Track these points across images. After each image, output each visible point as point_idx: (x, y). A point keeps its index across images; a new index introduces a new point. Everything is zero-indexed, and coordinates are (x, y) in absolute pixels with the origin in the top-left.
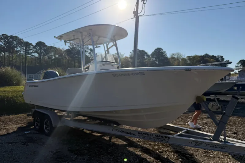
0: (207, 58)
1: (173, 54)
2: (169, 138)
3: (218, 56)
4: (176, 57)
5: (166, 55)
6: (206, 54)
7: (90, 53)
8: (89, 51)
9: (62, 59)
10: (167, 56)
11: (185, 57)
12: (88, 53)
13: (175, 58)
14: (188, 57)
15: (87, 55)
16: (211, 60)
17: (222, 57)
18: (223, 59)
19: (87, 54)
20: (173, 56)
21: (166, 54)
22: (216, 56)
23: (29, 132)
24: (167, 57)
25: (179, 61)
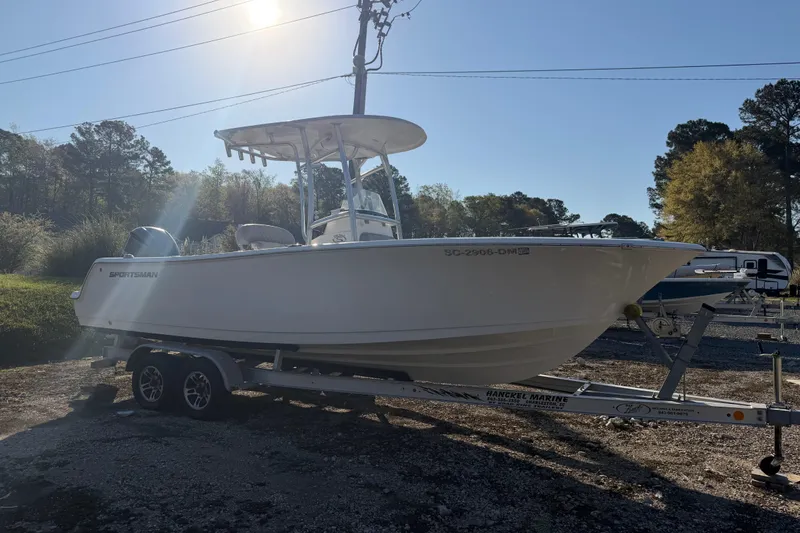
0: (521, 207)
1: (427, 188)
2: (565, 399)
3: (550, 200)
4: (434, 196)
5: (408, 189)
6: (519, 193)
7: (151, 165)
8: (149, 157)
9: (42, 178)
10: (409, 193)
11: (461, 199)
12: (146, 163)
13: (430, 199)
14: (467, 198)
15: (142, 171)
16: (532, 211)
17: (560, 203)
18: (563, 210)
19: (141, 168)
20: (427, 193)
21: (406, 186)
22: (546, 200)
23: (131, 412)
24: (410, 196)
25: (442, 210)
